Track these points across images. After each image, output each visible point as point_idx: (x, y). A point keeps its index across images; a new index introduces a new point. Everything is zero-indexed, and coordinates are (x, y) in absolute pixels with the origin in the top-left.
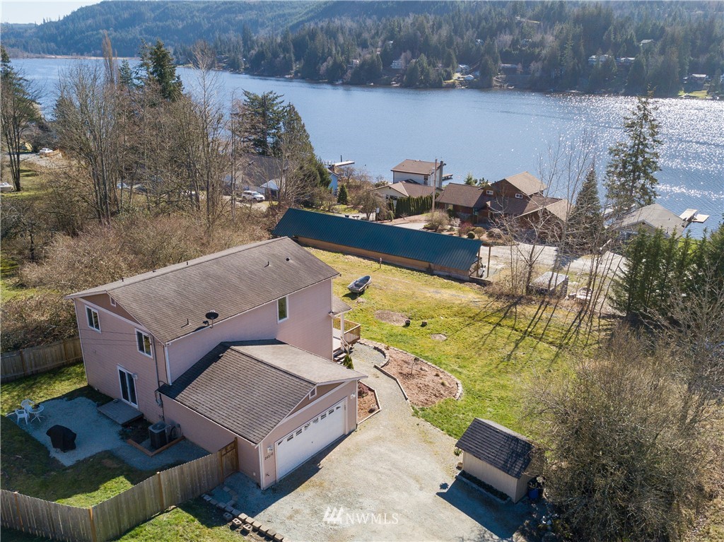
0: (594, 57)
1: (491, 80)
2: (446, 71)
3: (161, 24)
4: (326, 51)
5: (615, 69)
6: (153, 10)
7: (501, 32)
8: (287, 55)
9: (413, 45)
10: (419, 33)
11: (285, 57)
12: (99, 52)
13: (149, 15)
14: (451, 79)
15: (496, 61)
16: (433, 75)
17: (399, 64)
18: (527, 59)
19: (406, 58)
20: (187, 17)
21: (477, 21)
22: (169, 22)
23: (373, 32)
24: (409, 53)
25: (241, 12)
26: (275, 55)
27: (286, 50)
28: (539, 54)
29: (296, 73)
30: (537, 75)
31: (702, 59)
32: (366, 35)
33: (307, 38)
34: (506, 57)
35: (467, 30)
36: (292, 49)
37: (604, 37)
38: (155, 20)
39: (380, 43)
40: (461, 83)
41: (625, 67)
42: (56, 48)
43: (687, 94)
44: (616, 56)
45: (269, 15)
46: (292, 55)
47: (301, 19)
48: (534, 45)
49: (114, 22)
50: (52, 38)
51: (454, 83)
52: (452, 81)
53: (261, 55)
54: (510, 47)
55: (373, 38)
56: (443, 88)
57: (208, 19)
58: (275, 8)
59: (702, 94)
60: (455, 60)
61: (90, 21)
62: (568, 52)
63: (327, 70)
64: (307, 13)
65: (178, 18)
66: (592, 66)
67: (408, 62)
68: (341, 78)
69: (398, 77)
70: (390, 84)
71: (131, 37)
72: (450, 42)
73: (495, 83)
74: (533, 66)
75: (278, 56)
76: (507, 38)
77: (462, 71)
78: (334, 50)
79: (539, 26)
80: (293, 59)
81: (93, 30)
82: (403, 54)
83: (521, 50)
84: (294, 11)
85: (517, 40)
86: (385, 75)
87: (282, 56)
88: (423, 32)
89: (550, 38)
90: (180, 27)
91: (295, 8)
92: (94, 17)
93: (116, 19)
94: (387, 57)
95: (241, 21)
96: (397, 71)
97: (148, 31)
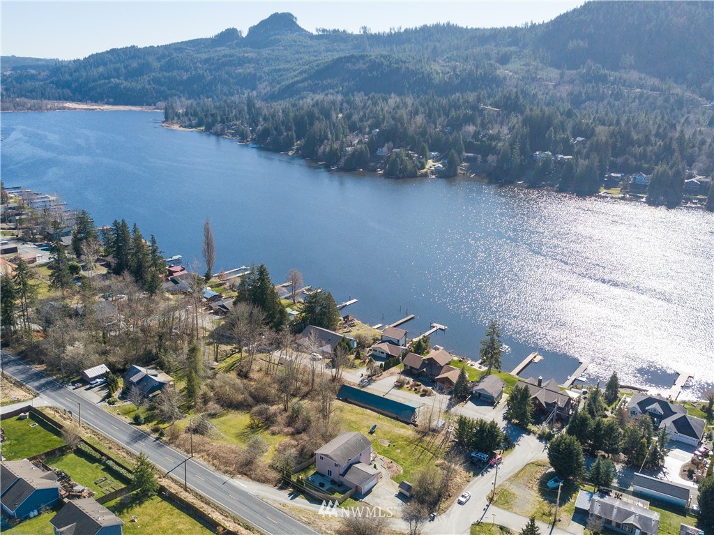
0: (537, 153)
1: (456, 170)
2: (420, 162)
3: (166, 74)
4: (322, 134)
5: (552, 166)
6: (159, 59)
7: (466, 124)
8: (290, 133)
9: (394, 135)
10: (399, 125)
11: (288, 135)
12: (111, 100)
13: (156, 64)
14: (424, 168)
15: (460, 153)
16: (410, 166)
17: (384, 151)
18: (486, 150)
19: (388, 148)
20: (191, 68)
21: (448, 107)
22: (175, 73)
23: (361, 114)
24: (391, 144)
25: (240, 65)
26: (280, 133)
27: (289, 129)
28: (495, 146)
29: (298, 150)
30: (494, 164)
31: (620, 160)
32: (355, 117)
33: (306, 117)
34: (470, 147)
35: (440, 116)
36: (294, 128)
37: (547, 135)
38: (161, 69)
39: (367, 129)
40: (432, 172)
41: (561, 162)
42: (71, 95)
43: (605, 191)
44: (554, 154)
45: (266, 69)
46: (294, 134)
47: (296, 79)
48: (492, 138)
49: (124, 71)
50: (67, 85)
51: (426, 172)
52: (425, 170)
53: (266, 132)
54: (472, 138)
55: (361, 120)
56: (418, 177)
57: (210, 70)
58: (271, 62)
59: (616, 192)
60: (427, 149)
61: (101, 69)
62: (517, 151)
63: (324, 152)
64: (301, 73)
65: (182, 69)
66: (535, 161)
67: (390, 150)
68: (336, 163)
69: (382, 164)
70: (376, 171)
71: (139, 86)
72: (424, 133)
73: (459, 171)
74: (491, 158)
75: (282, 134)
76: (471, 129)
77: (433, 158)
78: (329, 133)
79: (498, 115)
80: (295, 136)
81: (105, 79)
82: (386, 145)
83: (482, 141)
84: (288, 66)
85: (479, 132)
86: (372, 162)
87: (285, 134)
88: (402, 124)
89: (505, 130)
90: (185, 78)
91: (289, 62)
92: (105, 64)
93: (126, 67)
94: (373, 146)
95: (240, 73)
96: (382, 157)
97: (156, 81)
